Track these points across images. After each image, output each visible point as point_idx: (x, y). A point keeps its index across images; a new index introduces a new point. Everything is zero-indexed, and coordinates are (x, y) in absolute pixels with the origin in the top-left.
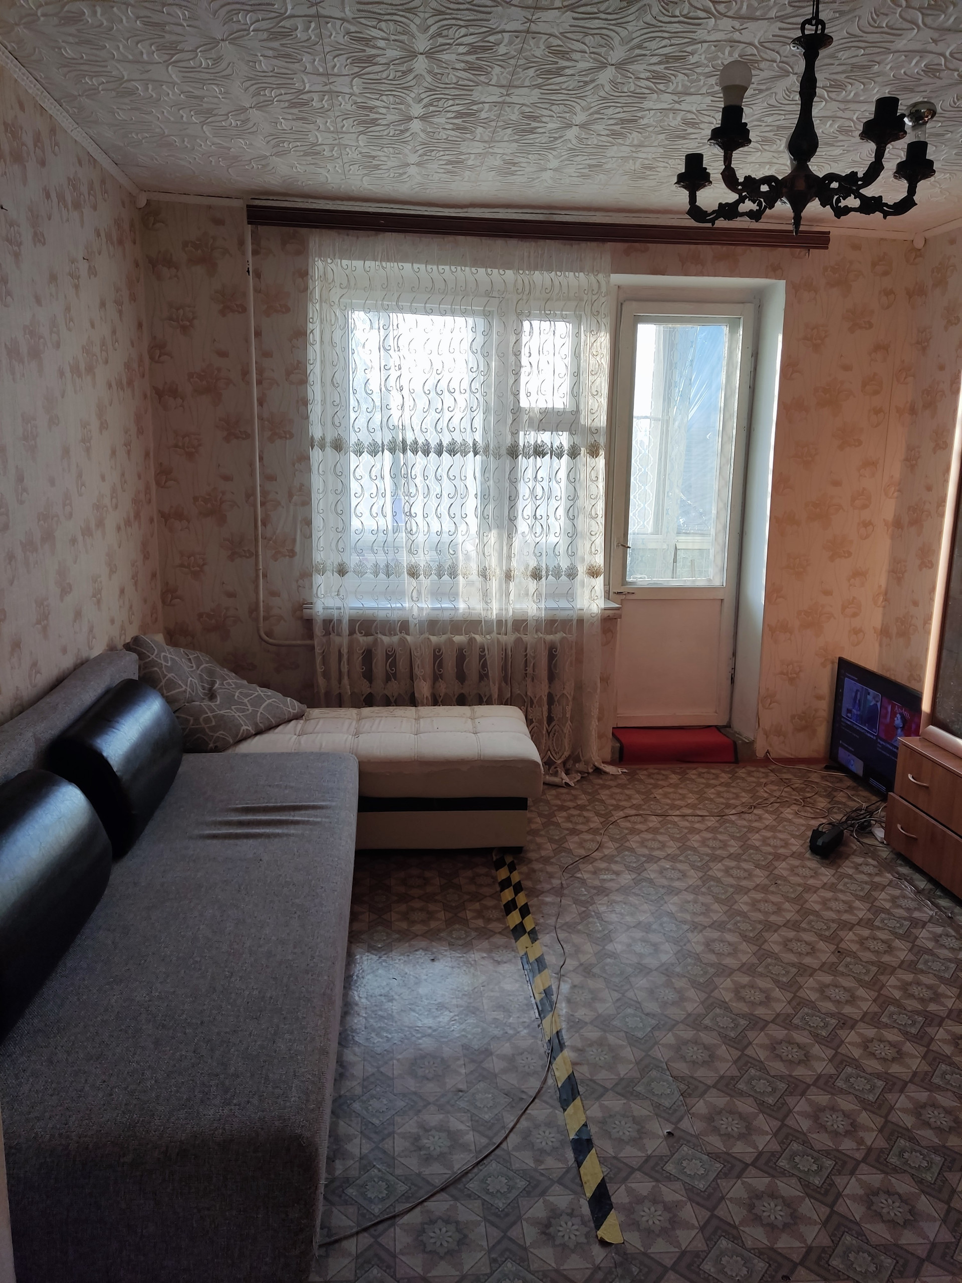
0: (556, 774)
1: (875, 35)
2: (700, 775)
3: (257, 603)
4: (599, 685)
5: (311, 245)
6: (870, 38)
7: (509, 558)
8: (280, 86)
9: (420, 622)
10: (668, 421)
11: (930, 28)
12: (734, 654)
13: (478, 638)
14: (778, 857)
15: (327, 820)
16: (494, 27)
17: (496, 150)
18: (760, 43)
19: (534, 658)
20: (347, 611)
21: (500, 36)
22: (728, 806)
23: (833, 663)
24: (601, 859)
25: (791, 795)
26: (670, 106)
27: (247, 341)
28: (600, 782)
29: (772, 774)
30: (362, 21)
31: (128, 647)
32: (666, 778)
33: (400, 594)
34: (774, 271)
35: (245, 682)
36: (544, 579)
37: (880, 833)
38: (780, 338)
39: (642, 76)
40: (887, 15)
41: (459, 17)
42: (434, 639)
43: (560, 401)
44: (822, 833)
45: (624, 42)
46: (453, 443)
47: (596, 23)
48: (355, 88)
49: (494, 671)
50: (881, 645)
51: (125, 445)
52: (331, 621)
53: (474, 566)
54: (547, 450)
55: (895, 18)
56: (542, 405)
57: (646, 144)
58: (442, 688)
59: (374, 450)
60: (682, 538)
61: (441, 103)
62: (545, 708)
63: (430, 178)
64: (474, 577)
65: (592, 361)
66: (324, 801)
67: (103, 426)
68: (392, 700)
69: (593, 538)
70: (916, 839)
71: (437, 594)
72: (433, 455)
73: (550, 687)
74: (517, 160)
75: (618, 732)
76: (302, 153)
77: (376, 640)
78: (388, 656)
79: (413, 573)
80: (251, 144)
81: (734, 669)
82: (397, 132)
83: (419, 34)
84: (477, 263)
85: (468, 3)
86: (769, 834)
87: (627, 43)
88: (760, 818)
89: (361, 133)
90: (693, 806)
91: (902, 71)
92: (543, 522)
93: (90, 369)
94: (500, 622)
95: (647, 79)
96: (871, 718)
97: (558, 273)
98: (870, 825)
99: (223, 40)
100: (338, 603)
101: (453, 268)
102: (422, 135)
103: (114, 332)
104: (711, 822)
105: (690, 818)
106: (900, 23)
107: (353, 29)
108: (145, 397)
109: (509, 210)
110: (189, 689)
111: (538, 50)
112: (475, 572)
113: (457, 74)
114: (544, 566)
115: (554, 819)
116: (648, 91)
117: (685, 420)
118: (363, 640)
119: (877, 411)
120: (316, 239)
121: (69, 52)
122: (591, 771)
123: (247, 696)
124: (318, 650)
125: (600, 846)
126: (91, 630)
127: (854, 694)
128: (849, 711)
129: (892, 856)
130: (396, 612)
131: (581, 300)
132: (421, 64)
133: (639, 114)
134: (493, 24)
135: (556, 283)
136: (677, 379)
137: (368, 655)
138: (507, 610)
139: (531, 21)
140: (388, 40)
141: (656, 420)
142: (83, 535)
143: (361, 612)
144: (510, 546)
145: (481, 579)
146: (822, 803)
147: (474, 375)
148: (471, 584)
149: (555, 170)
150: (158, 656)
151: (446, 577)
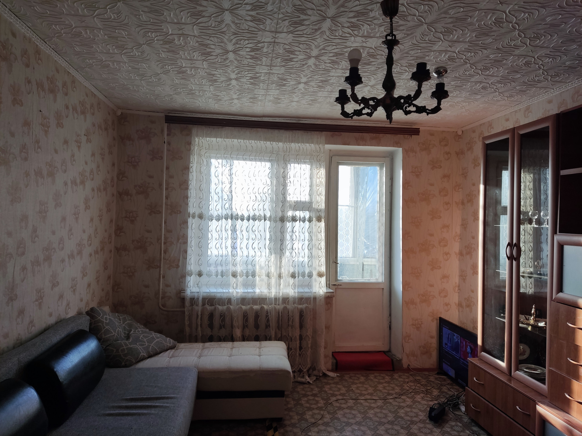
0: (303, 377)
1: (424, 44)
2: (375, 377)
3: (159, 290)
4: (324, 330)
5: (193, 132)
6: (422, 45)
7: (280, 268)
8: (172, 64)
9: (237, 299)
10: (357, 207)
11: (447, 41)
12: (390, 315)
13: (265, 307)
14: (412, 422)
15: (173, 405)
16: (260, 40)
17: (270, 93)
18: (375, 48)
19: (293, 316)
20: (202, 294)
21: (263, 44)
22: (389, 394)
23: (437, 320)
24: (322, 424)
25: (420, 388)
26: (341, 75)
27: (162, 171)
28: (326, 381)
29: (411, 377)
30: (203, 37)
31: (88, 313)
32: (359, 378)
33: (228, 285)
34: (397, 144)
35: (148, 330)
36: (297, 278)
37: (463, 409)
38: (401, 171)
39: (327, 62)
40: (427, 35)
41: (244, 35)
42: (244, 307)
43: (305, 197)
44: (435, 409)
45: (317, 47)
46: (255, 215)
47: (303, 39)
48: (204, 66)
49: (273, 323)
50: (459, 311)
51: (99, 216)
52: (194, 299)
53: (264, 272)
54: (298, 218)
55: (431, 37)
56: (296, 200)
57: (334, 91)
58: (247, 332)
59: (218, 219)
60: (366, 259)
61: (243, 73)
62: (298, 342)
63: (244, 104)
64: (264, 277)
65: (318, 180)
66: (173, 394)
67: (87, 208)
68: (222, 338)
69: (320, 259)
70: (479, 412)
71: (245, 285)
72: (245, 221)
73: (300, 332)
74: (280, 97)
75: (335, 354)
76: (187, 94)
77: (215, 308)
78: (221, 316)
79: (234, 275)
80: (164, 89)
81: (390, 322)
82: (227, 85)
83: (228, 43)
84: (266, 139)
85: (247, 30)
86: (409, 410)
87: (318, 47)
88: (404, 401)
89: (211, 85)
90: (371, 394)
91: (439, 59)
92: (296, 251)
93: (83, 183)
94: (276, 299)
95: (329, 63)
96: (456, 347)
97: (302, 144)
98: (458, 404)
99: (144, 44)
100: (197, 290)
101: (256, 141)
102: (237, 86)
103: (98, 167)
104: (380, 403)
105: (369, 401)
106: (434, 39)
107: (199, 40)
108: (113, 195)
109: (280, 119)
110: (116, 334)
111: (280, 50)
112: (264, 275)
113: (248, 60)
114: (297, 272)
115: (300, 402)
116: (331, 68)
117: (365, 207)
118: (209, 308)
119: (447, 203)
120: (195, 130)
121: (77, 49)
122: (321, 375)
123: (146, 337)
124: (187, 313)
125: (323, 417)
126: (68, 305)
127: (448, 336)
128: (446, 344)
129: (469, 421)
130: (225, 294)
131: (312, 155)
132: (231, 56)
133: (329, 78)
134: (259, 38)
135: (301, 148)
136: (361, 190)
137: (211, 316)
138: (279, 293)
139: (275, 38)
140: (215, 45)
141: (352, 207)
142: (69, 258)
143: (209, 294)
144: (281, 262)
145: (267, 278)
146: (436, 393)
147: (265, 186)
148: (262, 280)
149: (297, 102)
150: (102, 317)
151: (250, 277)
